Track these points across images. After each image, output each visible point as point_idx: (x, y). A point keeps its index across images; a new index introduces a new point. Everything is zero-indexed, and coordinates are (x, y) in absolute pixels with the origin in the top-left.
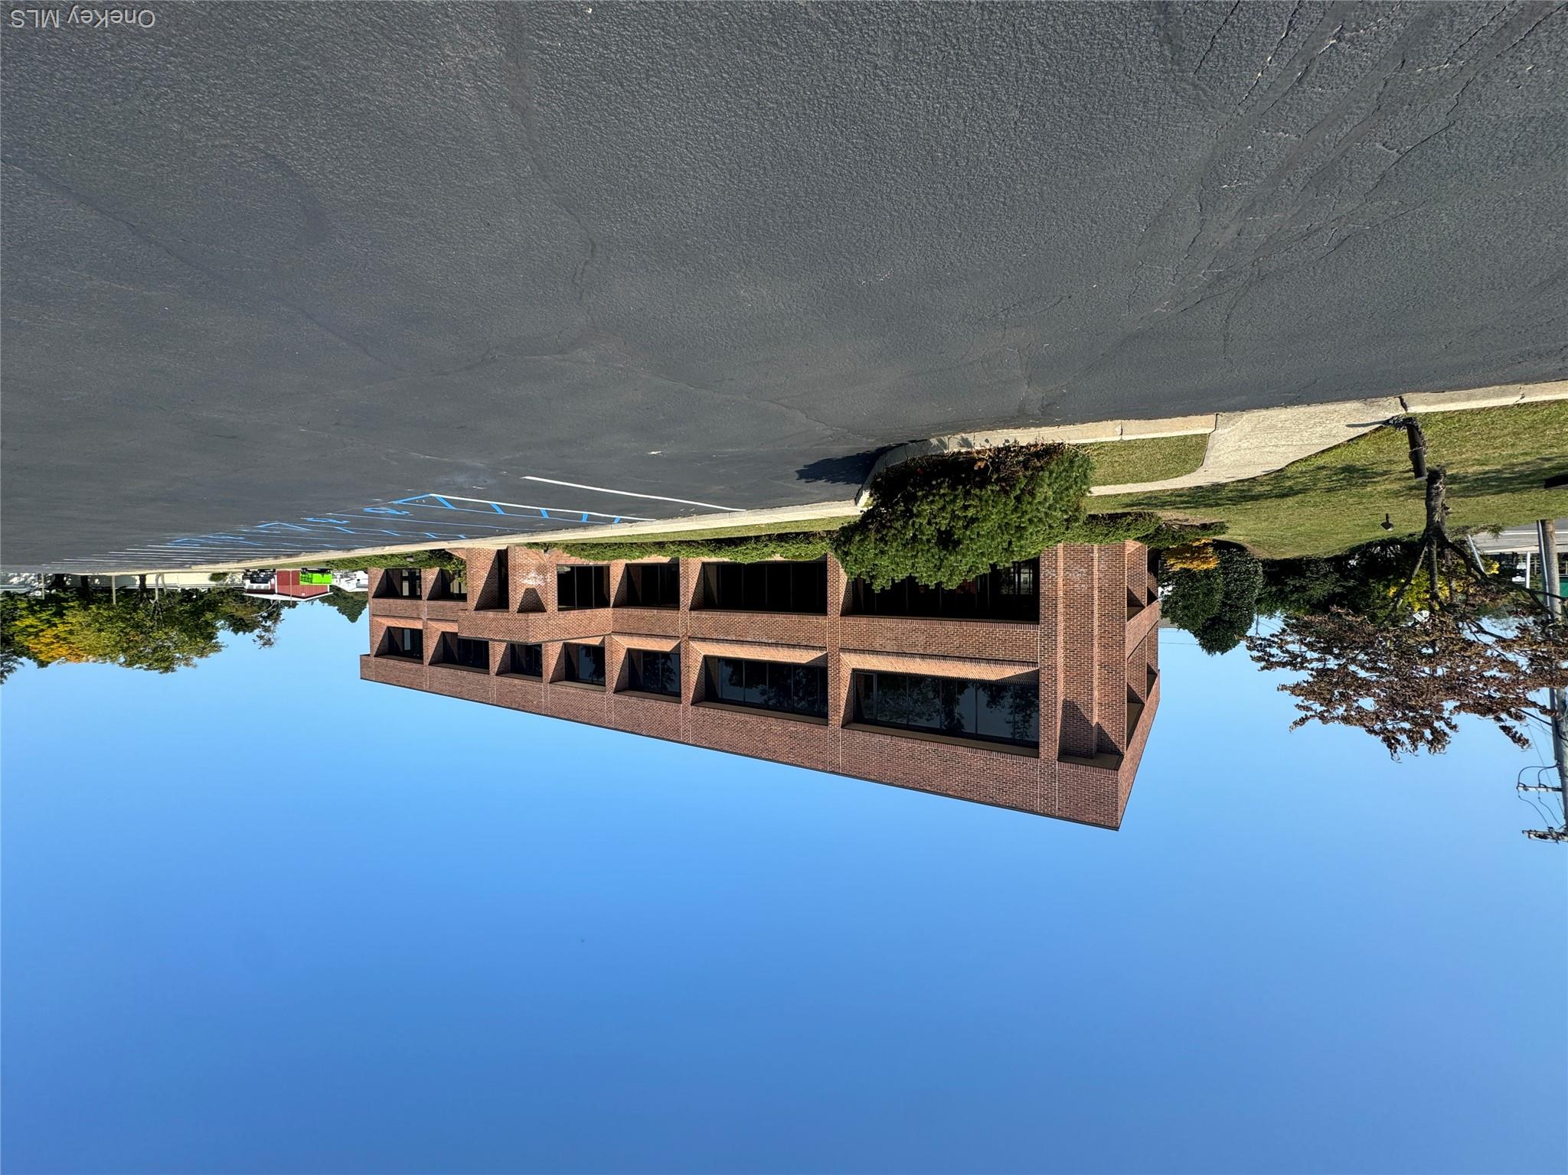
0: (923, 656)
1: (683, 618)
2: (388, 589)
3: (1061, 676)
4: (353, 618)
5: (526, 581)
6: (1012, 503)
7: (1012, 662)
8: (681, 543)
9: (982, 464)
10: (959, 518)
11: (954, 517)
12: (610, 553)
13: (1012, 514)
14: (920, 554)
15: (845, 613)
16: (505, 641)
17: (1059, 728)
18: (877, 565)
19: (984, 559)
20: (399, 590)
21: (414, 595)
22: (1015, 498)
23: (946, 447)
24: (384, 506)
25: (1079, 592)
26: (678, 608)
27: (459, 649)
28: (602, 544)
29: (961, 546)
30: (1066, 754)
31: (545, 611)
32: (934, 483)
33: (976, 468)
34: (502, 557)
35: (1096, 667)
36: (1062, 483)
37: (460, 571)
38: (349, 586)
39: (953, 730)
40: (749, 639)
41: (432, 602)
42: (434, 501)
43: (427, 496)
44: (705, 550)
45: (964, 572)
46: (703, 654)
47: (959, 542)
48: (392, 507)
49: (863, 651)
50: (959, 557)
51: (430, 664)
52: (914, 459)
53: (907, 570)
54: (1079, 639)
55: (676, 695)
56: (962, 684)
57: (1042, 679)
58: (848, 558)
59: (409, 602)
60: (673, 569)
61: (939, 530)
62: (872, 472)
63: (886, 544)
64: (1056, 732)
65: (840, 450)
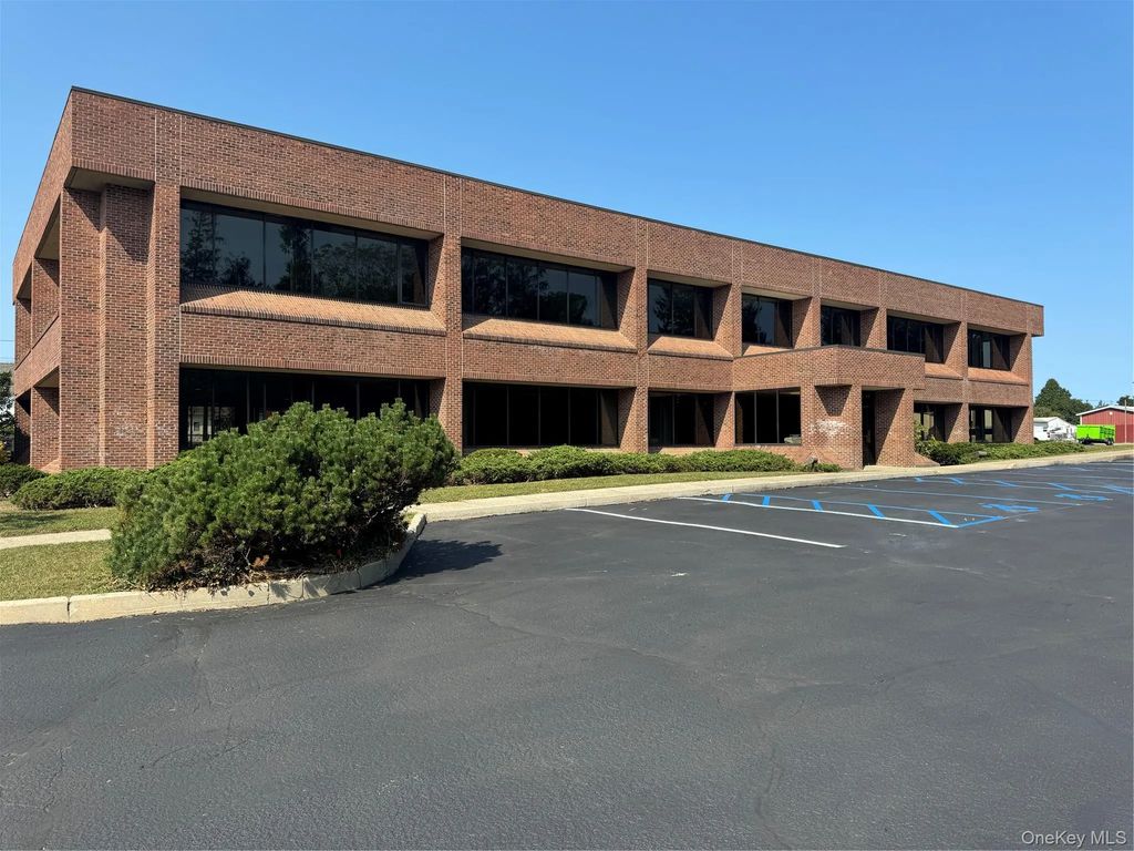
0: (336, 324)
1: (644, 377)
2: (1009, 418)
3: (150, 294)
4: (1052, 384)
5: (841, 425)
6: (218, 512)
7: (217, 314)
8: (646, 471)
9: (259, 562)
10: (290, 492)
11: (297, 494)
12: (735, 459)
13: (218, 498)
14: (343, 447)
15: (439, 382)
16: (869, 349)
17: (153, 226)
18: (400, 433)
19: (256, 439)
20: (997, 417)
21: (978, 410)
22: (215, 518)
23: (307, 585)
24: (1013, 514)
25: (126, 405)
26: (651, 391)
27: (924, 343)
28: (745, 470)
29: (287, 456)
30: (142, 192)
31: (817, 387)
32: (323, 538)
33: (267, 557)
34: (870, 455)
35: (102, 305)
36: (150, 539)
37: (922, 439)
38: (1056, 423)
39: (297, 227)
40: (562, 350)
41: (957, 400)
42: (952, 519)
43: (962, 526)
44: (616, 463)
45: (283, 424)
46: (619, 333)
47: (291, 461)
48: (1003, 513)
49: (416, 332)
50: (290, 441)
51: (959, 323)
52: (349, 569)
53: (360, 426)
54: (125, 345)
55: (652, 281)
56: (283, 288)
57: (177, 291)
58: (437, 441)
59: (985, 401)
60: (656, 440)
61: (317, 477)
62: (405, 554)
63: (387, 459)
64: (157, 220)
65: (445, 580)
